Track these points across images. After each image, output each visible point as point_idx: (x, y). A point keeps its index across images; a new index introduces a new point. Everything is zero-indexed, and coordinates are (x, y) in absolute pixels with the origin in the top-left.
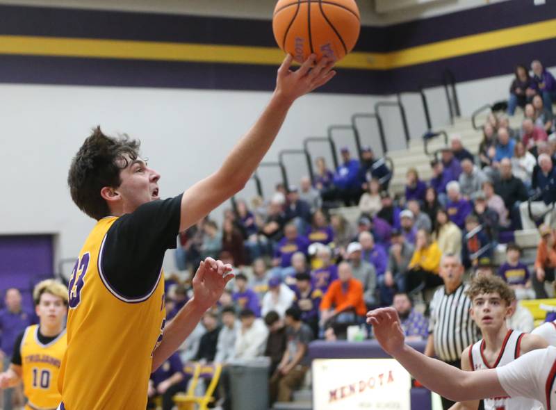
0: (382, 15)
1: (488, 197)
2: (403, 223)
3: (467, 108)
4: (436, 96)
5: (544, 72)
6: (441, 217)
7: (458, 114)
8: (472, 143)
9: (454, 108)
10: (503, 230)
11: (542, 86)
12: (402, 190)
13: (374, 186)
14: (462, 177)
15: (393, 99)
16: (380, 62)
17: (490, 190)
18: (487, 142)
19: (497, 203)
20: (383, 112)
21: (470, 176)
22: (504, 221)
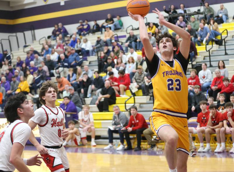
0: (12, 7)
1: (43, 66)
2: (15, 74)
3: (38, 37)
4: (28, 34)
5: (63, 27)
6: (28, 72)
7: (35, 39)
8: (39, 49)
9: (34, 38)
10: (48, 77)
11: (62, 31)
12: (16, 63)
13: (7, 62)
14: (35, 60)
15: (14, 34)
16: (11, 22)
17: (44, 64)
18: (43, 49)
19: (45, 68)
20: (11, 38)
21: (37, 59)
22: (48, 74)
